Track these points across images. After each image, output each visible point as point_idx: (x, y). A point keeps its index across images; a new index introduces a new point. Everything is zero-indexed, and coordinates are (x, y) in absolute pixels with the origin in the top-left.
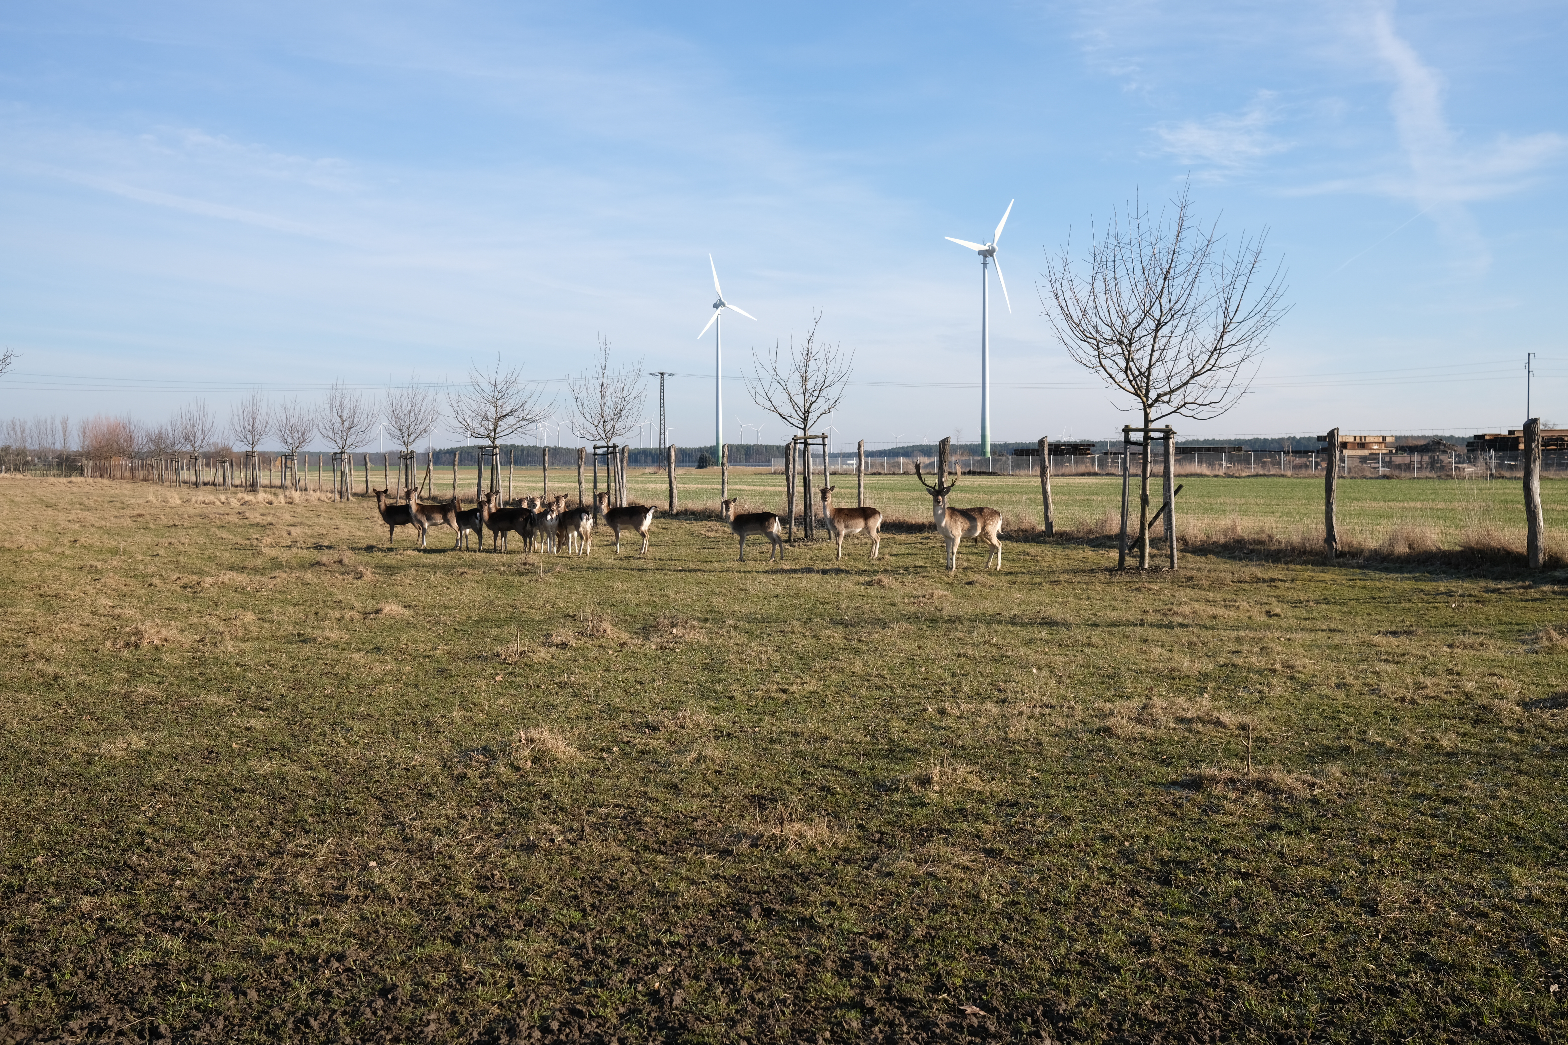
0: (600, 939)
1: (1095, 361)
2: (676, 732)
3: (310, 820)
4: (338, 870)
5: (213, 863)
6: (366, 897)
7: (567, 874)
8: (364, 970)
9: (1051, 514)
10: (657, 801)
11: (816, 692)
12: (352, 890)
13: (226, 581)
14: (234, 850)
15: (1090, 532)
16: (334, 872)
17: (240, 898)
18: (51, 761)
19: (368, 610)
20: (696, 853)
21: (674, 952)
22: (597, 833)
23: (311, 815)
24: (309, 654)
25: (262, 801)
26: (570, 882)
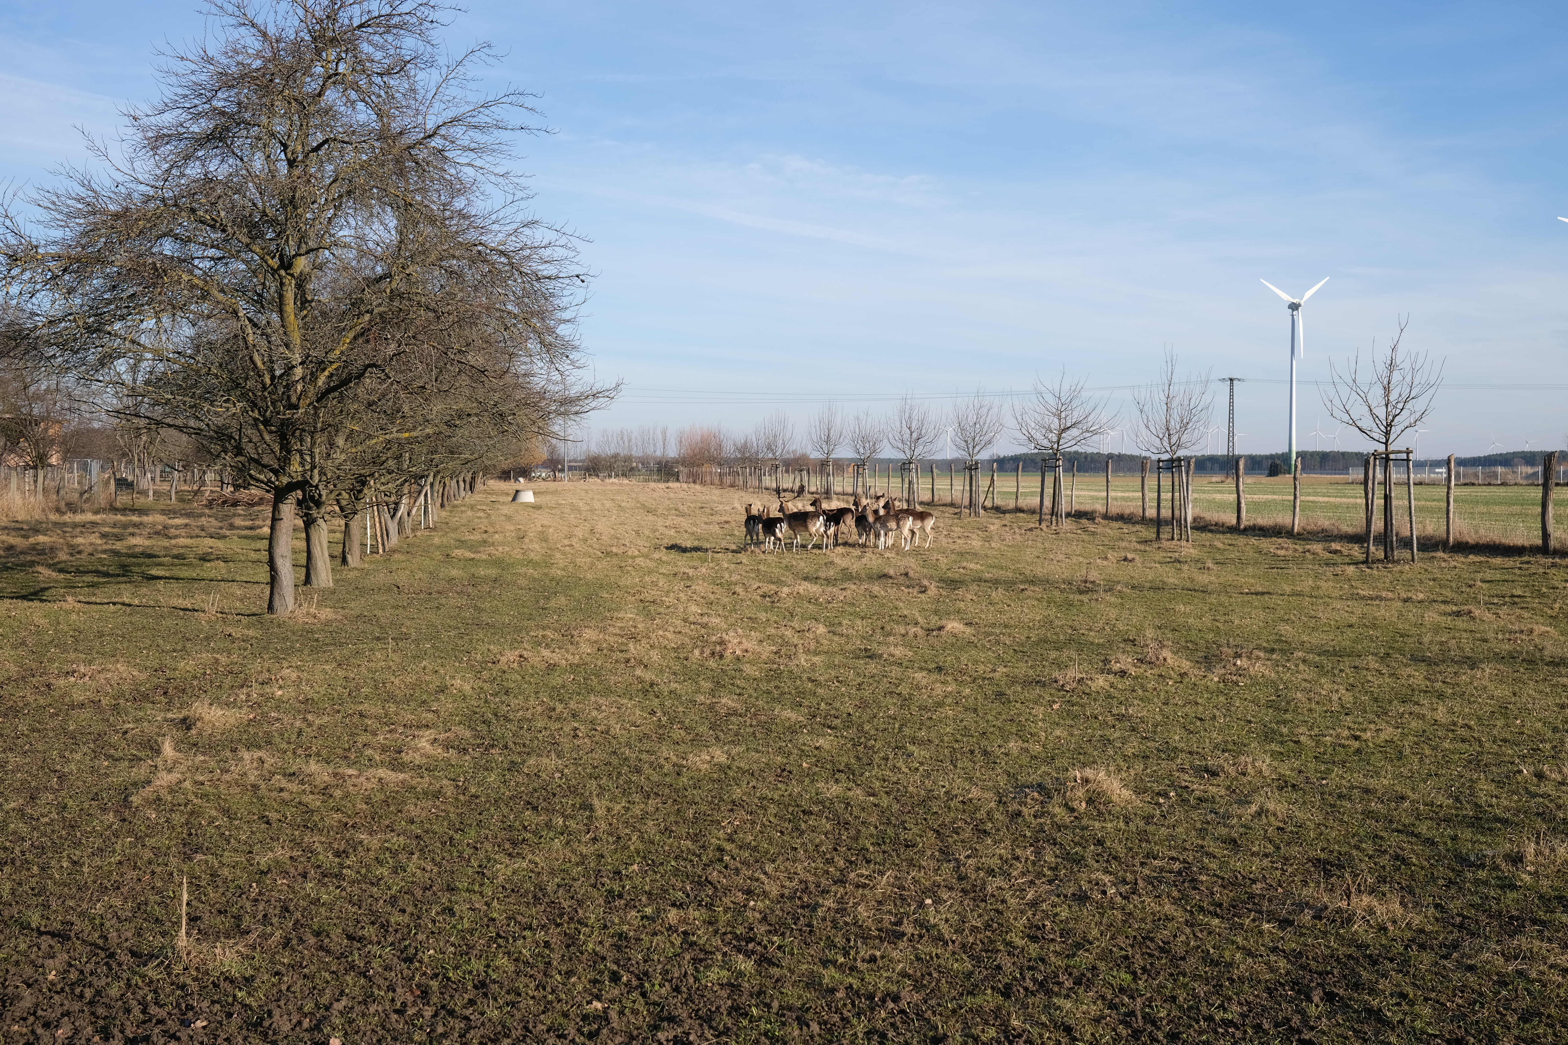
0: (1150, 1007)
2: (1236, 779)
3: (871, 849)
4: (895, 904)
5: (783, 886)
6: (921, 936)
7: (1119, 931)
8: (917, 1014)
10: (1215, 857)
11: (1392, 741)
12: (908, 928)
13: (801, 591)
14: (802, 876)
16: (891, 907)
17: (806, 925)
18: (647, 770)
19: (932, 626)
20: (1254, 920)
21: (1227, 1031)
22: (1150, 887)
23: (872, 844)
24: (875, 671)
25: (828, 826)
26: (1121, 940)
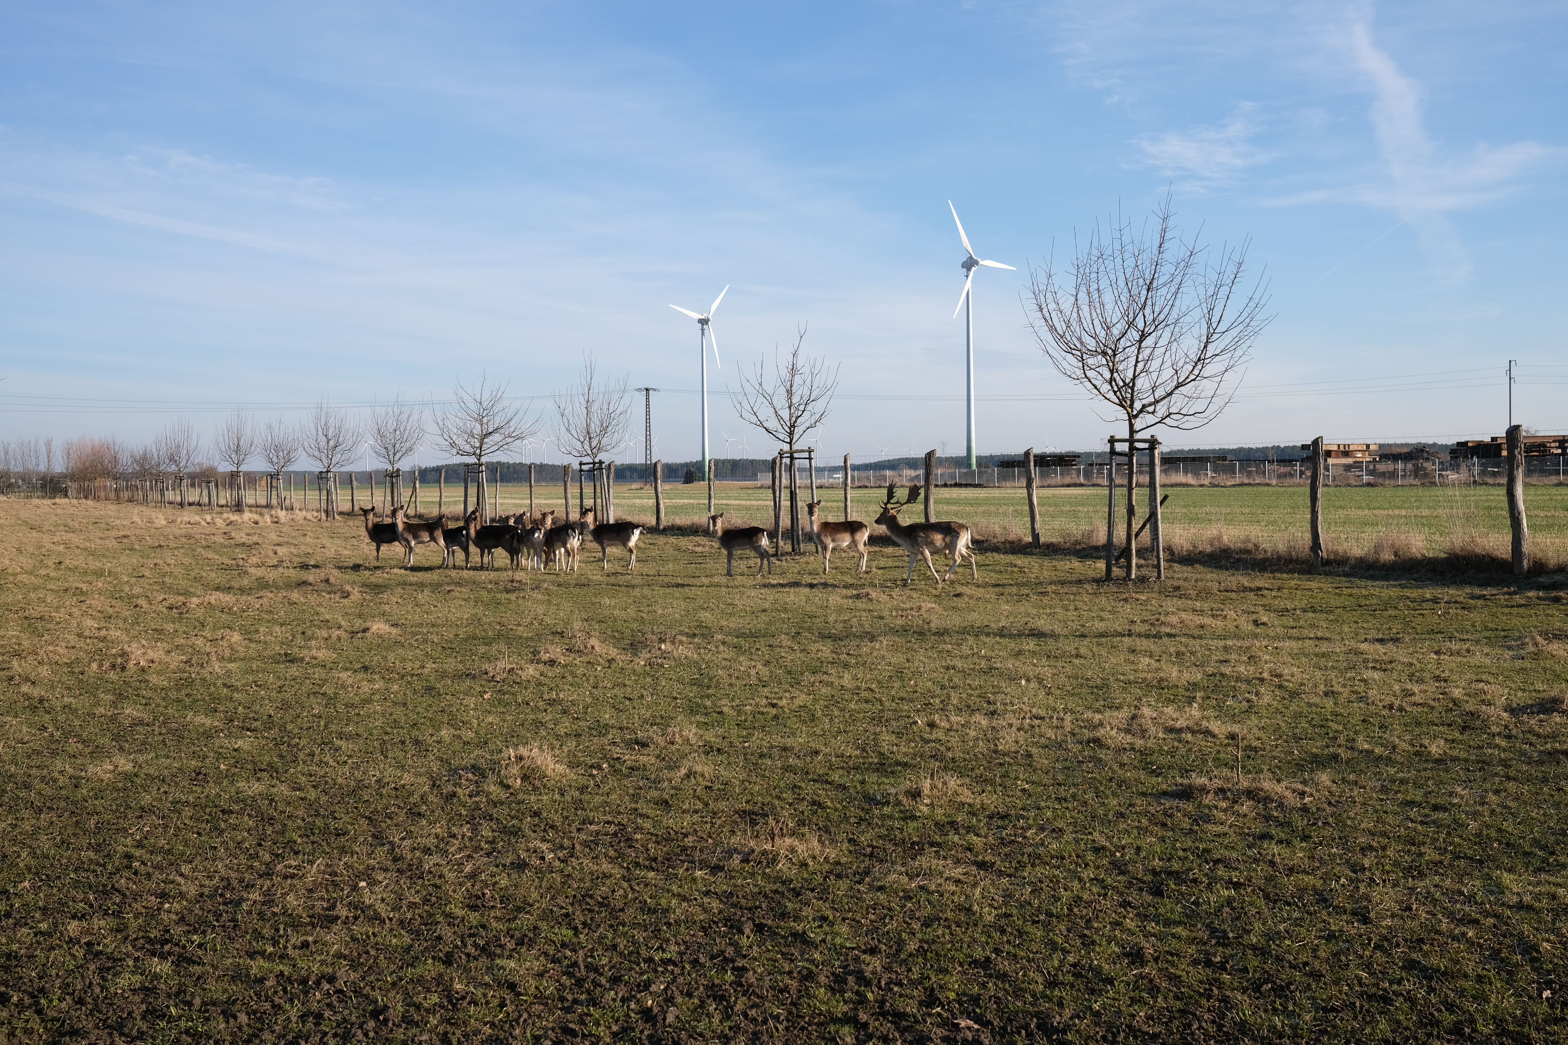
0: (592, 957)
1: (1080, 373)
2: (665, 748)
3: (299, 841)
4: (327, 891)
5: (201, 886)
6: (356, 918)
7: (558, 892)
8: (355, 992)
9: (1037, 526)
10: (648, 817)
11: (805, 706)
12: (342, 911)
13: (213, 601)
14: (223, 872)
15: (1077, 542)
16: (323, 893)
17: (229, 921)
18: (37, 784)
19: (355, 629)
20: (687, 870)
21: (666, 969)
22: (588, 850)
23: (300, 836)
24: (297, 674)
25: (251, 823)
26: (561, 901)
